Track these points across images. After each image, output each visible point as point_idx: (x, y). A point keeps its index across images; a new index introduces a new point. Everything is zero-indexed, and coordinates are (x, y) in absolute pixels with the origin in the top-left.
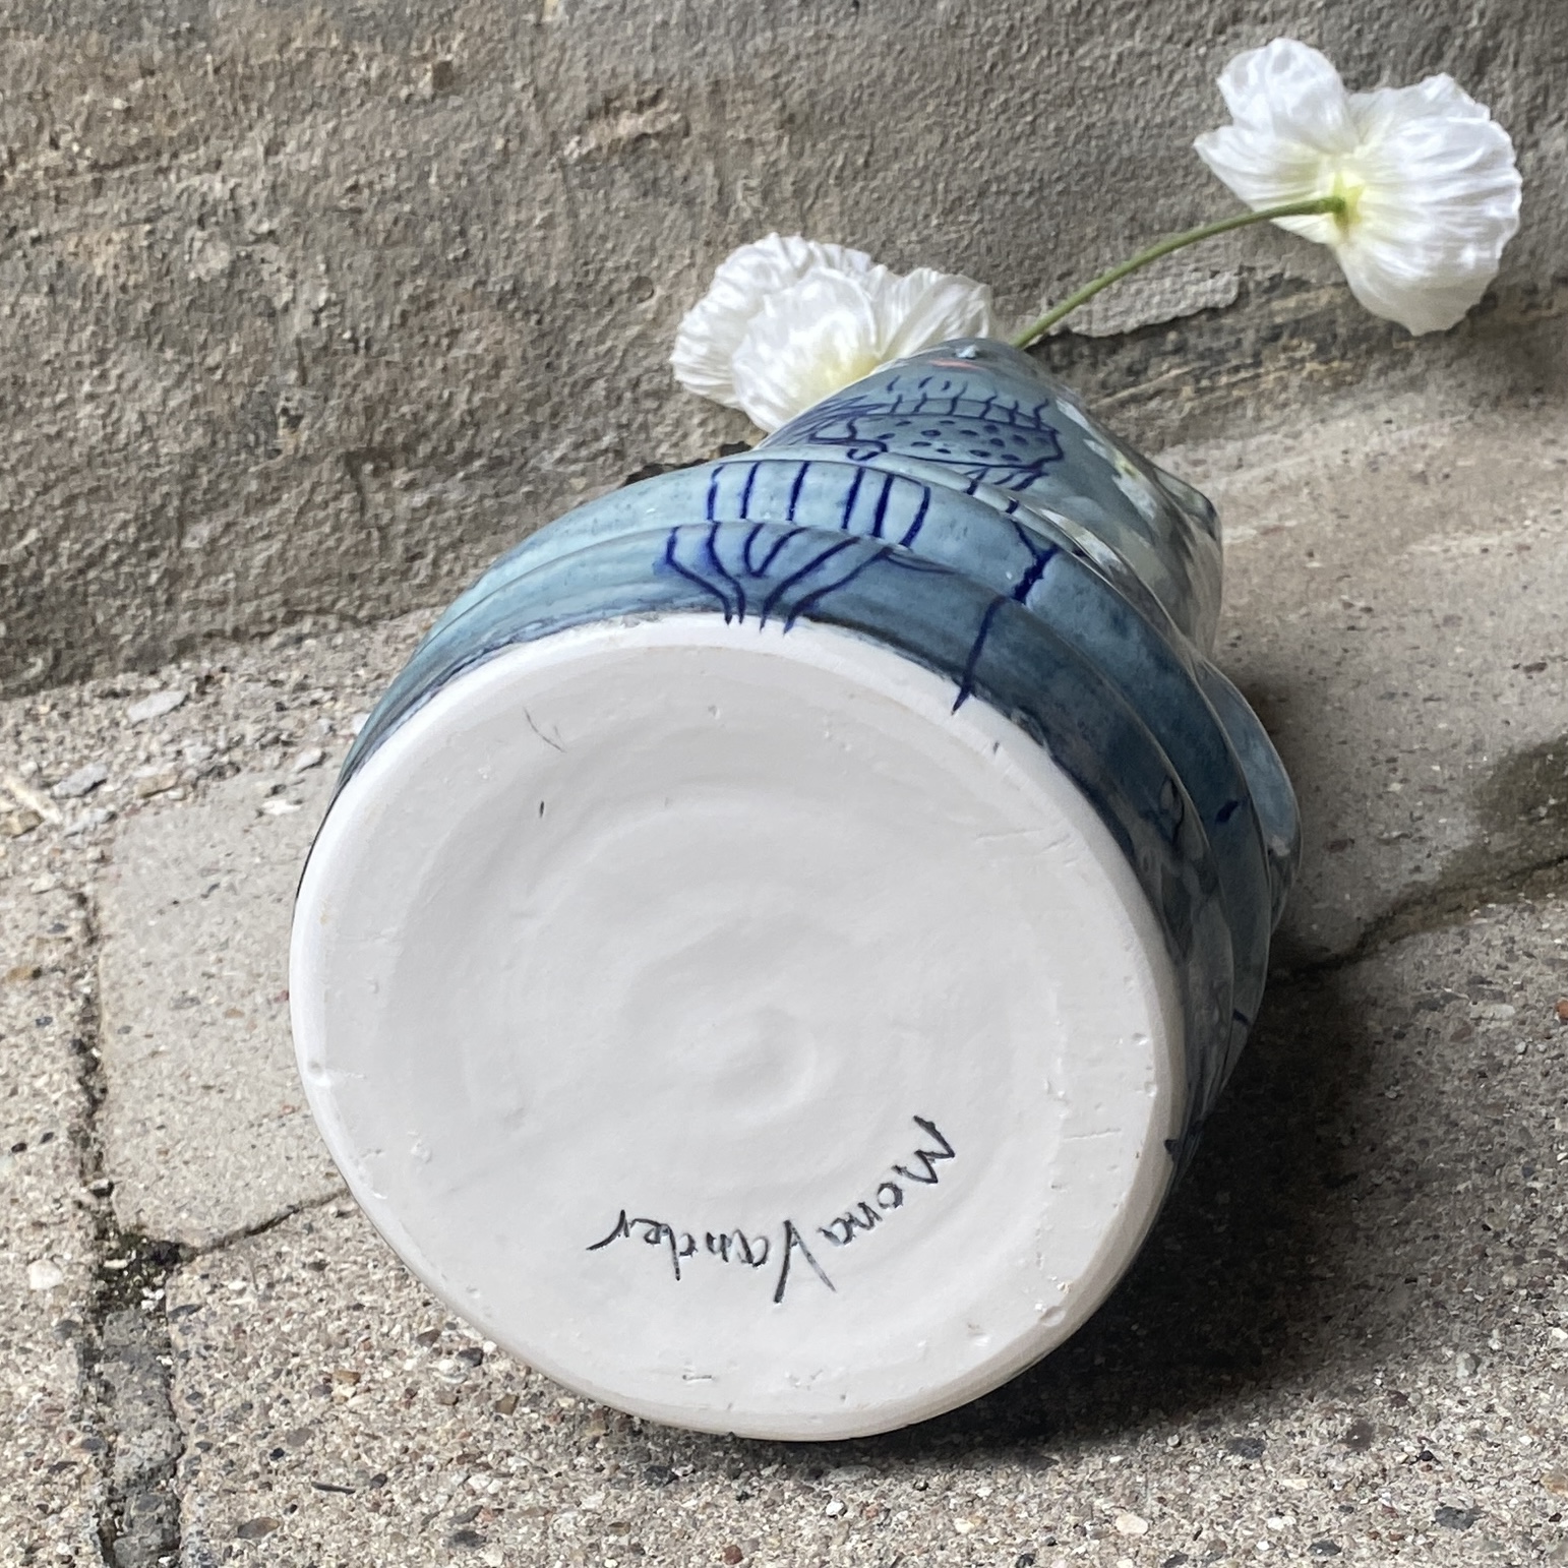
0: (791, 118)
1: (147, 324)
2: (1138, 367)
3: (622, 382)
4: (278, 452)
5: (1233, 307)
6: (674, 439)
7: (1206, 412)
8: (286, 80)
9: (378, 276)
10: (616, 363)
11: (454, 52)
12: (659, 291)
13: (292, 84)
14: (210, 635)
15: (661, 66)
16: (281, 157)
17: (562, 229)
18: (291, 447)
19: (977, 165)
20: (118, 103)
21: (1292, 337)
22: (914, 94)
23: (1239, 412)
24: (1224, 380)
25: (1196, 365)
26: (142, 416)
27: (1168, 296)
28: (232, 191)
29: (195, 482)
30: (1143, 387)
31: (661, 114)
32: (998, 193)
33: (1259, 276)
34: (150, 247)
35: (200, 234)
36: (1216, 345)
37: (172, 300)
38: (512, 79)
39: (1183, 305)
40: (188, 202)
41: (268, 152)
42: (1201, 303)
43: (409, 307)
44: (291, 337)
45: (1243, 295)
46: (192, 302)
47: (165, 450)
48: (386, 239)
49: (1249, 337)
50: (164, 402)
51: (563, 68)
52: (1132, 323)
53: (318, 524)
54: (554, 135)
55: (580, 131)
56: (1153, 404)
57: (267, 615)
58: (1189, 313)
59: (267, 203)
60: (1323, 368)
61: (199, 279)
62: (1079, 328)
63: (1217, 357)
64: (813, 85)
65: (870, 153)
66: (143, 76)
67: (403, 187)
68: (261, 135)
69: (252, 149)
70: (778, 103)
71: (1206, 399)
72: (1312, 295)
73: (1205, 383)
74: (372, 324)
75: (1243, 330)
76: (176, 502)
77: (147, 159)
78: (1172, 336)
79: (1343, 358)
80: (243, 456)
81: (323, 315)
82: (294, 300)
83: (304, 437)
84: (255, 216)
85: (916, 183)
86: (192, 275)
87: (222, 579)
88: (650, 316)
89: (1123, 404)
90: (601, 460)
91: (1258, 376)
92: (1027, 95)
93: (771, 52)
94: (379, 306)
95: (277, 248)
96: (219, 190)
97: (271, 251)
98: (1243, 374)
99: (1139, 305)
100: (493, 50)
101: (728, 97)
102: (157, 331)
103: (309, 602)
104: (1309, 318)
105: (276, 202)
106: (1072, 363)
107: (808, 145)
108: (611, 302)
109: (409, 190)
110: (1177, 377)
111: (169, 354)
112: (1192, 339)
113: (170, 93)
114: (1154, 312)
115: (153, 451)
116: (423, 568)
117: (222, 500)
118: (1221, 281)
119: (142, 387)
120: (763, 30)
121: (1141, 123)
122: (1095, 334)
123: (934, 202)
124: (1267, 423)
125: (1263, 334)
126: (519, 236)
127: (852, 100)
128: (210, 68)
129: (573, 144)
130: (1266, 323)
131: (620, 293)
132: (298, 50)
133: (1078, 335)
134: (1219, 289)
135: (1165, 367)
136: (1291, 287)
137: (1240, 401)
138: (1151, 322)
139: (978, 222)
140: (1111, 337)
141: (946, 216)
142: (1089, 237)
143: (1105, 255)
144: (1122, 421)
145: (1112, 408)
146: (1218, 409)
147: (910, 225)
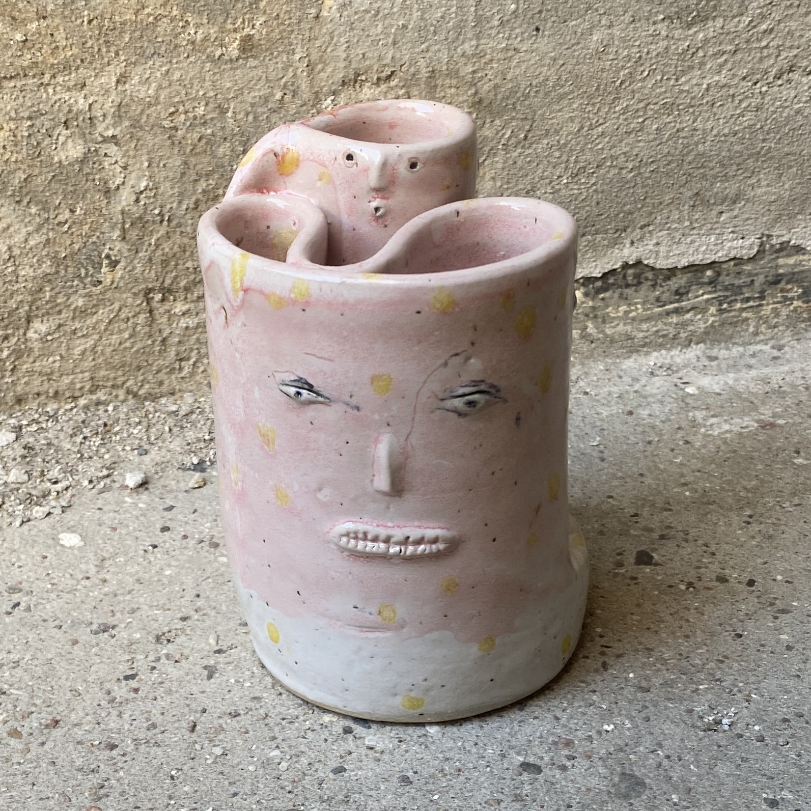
0: (480, 101)
1: (21, 188)
2: (682, 290)
4: (100, 282)
5: (751, 259)
7: (723, 324)
8: (138, 33)
9: (183, 174)
11: (258, 28)
13: (142, 36)
14: (38, 394)
15: (398, 56)
16: (127, 86)
18: (109, 281)
19: (600, 146)
20: (19, 37)
21: (787, 283)
22: (567, 94)
23: (744, 327)
24: (738, 305)
25: (720, 294)
26: (10, 248)
27: (711, 247)
28: (90, 105)
29: (42, 296)
30: (684, 303)
31: (392, 88)
32: (610, 167)
33: (774, 241)
34: (30, 135)
35: (64, 132)
36: (737, 282)
37: (40, 174)
38: (294, 54)
39: (720, 254)
40: (59, 110)
41: (118, 82)
42: (732, 256)
43: (200, 196)
44: (120, 208)
45: (761, 252)
46: (54, 176)
47: (23, 273)
48: (192, 150)
49: (760, 279)
50: (26, 240)
51: (329, 50)
52: (684, 262)
53: (120, 331)
54: (317, 93)
55: (334, 93)
56: (689, 316)
57: (78, 386)
58: (722, 260)
59: (114, 117)
60: (804, 306)
61: (60, 162)
62: (651, 262)
63: (737, 290)
64: (498, 81)
65: (529, 131)
66: (38, 20)
67: (209, 117)
68: (116, 70)
69: (109, 79)
70: (473, 91)
71: (724, 316)
72: (806, 257)
73: (725, 306)
74: (175, 205)
75: (756, 275)
76: (27, 308)
77: (34, 76)
78: (709, 273)
80: (76, 283)
81: (143, 196)
82: (124, 183)
83: (119, 275)
84: (104, 125)
85: (557, 154)
86: (56, 159)
87: (51, 359)
89: (668, 313)
91: (762, 305)
92: (642, 105)
93: (473, 55)
94: (181, 194)
95: (116, 148)
96: (82, 104)
97: (112, 149)
98: (751, 303)
99: (691, 252)
100: (284, 30)
101: (439, 82)
102: (27, 194)
103: (108, 380)
104: (802, 272)
105: (119, 116)
106: (640, 283)
107: (488, 120)
109: (212, 119)
110: (707, 300)
111: (33, 210)
112: (722, 276)
113: (56, 34)
114: (700, 257)
115: (14, 271)
116: (187, 367)
117: (58, 309)
118: (747, 243)
119: (12, 229)
120: (471, 40)
121: (715, 132)
122: (658, 266)
123: (566, 168)
124: (762, 337)
125: (769, 278)
127: (523, 95)
128: (86, 19)
129: (329, 101)
130: (773, 272)
132: (149, 15)
133: (647, 266)
134: (746, 246)
135: (701, 292)
136: (793, 252)
137: (747, 319)
138: (697, 263)
139: (594, 184)
140: (668, 269)
141: (573, 178)
142: (666, 203)
143: (675, 215)
144: (665, 324)
145: (660, 315)
146: (731, 324)
147: (548, 181)
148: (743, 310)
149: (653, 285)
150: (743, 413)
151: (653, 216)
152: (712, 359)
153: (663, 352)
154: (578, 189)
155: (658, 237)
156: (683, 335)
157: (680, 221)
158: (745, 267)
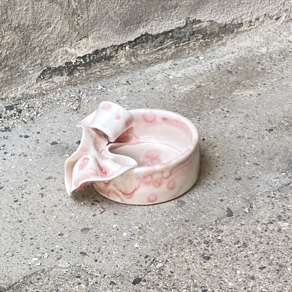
2: (162, 42)
3: (43, 48)
5: (184, 27)
6: (55, 61)
7: (177, 52)
10: (42, 43)
12: (53, 26)
17: (30, 11)
21: (197, 34)
24: (181, 44)
25: (175, 41)
27: (170, 25)
30: (163, 46)
33: (191, 20)
36: (180, 36)
39: (173, 27)
42: (177, 26)
45: (187, 24)
49: (188, 34)
52: (161, 31)
56: (165, 50)
58: (174, 29)
60: (204, 41)
62: (150, 33)
63: (180, 39)
71: (177, 49)
72: (202, 24)
73: (177, 45)
75: (186, 32)
78: (170, 34)
79: (208, 39)
88: (50, 32)
89: (158, 50)
90: (37, 66)
91: (189, 43)
98: (186, 43)
99: (163, 27)
104: (201, 29)
106: (147, 41)
108: (41, 29)
110: (171, 44)
112: (175, 35)
114: (167, 29)
118: (182, 21)
122: (153, 34)
123: (118, 4)
124: (191, 54)
125: (191, 33)
126: (20, 13)
130: (192, 30)
131: (43, 26)
133: (149, 34)
134: (182, 23)
135: (168, 41)
136: (197, 22)
137: (185, 49)
138: (166, 31)
139: (127, 8)
140: (157, 35)
141: (120, 7)
142: (153, 11)
143: (156, 15)
144: (158, 54)
145: (156, 51)
146: (180, 51)
147: (112, 9)
148: (183, 46)
149: (152, 41)
150: (190, 84)
151: (149, 16)
152: (176, 65)
153: (159, 64)
154: (123, 10)
155: (152, 24)
156: (164, 57)
157: (158, 17)
158: (182, 30)
